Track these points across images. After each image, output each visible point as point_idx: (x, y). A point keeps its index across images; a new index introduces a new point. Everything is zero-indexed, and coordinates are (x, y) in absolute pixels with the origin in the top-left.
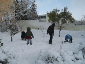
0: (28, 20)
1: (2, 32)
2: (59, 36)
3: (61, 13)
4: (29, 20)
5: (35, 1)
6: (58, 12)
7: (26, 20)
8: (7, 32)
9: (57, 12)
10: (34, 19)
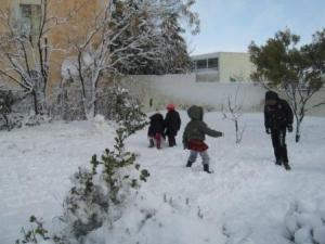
0: (154, 73)
1: (65, 118)
2: (297, 141)
3: (306, 48)
4: (158, 74)
5: (191, 3)
6: (292, 43)
7: (145, 73)
8: (85, 118)
9: (288, 43)
10: (177, 72)
